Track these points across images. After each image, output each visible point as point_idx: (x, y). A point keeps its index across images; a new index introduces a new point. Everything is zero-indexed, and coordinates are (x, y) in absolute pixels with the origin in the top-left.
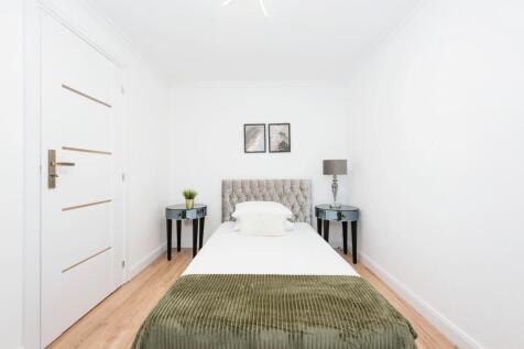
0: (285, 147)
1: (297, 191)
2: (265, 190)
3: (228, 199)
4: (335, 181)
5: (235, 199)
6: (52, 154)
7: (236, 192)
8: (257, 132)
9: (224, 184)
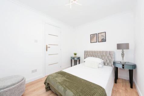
0: (104, 40)
1: (108, 55)
2: (96, 54)
3: (86, 56)
4: (123, 52)
5: (88, 56)
6: (47, 46)
7: (88, 54)
8: (94, 36)
9: (85, 52)
